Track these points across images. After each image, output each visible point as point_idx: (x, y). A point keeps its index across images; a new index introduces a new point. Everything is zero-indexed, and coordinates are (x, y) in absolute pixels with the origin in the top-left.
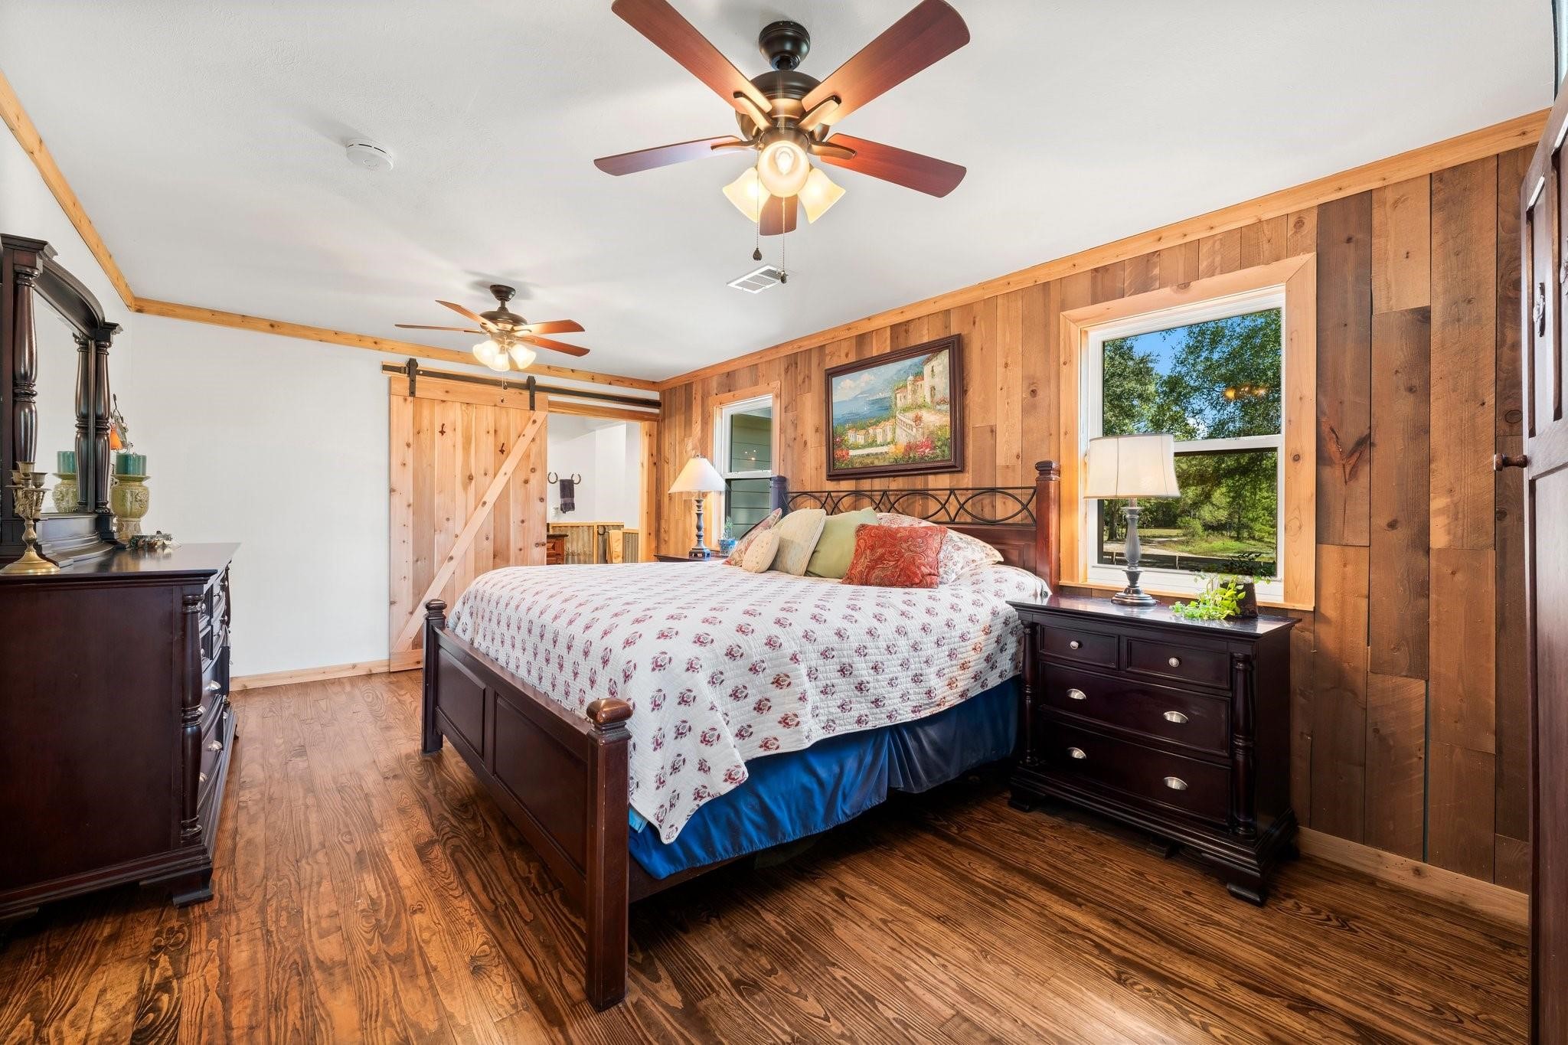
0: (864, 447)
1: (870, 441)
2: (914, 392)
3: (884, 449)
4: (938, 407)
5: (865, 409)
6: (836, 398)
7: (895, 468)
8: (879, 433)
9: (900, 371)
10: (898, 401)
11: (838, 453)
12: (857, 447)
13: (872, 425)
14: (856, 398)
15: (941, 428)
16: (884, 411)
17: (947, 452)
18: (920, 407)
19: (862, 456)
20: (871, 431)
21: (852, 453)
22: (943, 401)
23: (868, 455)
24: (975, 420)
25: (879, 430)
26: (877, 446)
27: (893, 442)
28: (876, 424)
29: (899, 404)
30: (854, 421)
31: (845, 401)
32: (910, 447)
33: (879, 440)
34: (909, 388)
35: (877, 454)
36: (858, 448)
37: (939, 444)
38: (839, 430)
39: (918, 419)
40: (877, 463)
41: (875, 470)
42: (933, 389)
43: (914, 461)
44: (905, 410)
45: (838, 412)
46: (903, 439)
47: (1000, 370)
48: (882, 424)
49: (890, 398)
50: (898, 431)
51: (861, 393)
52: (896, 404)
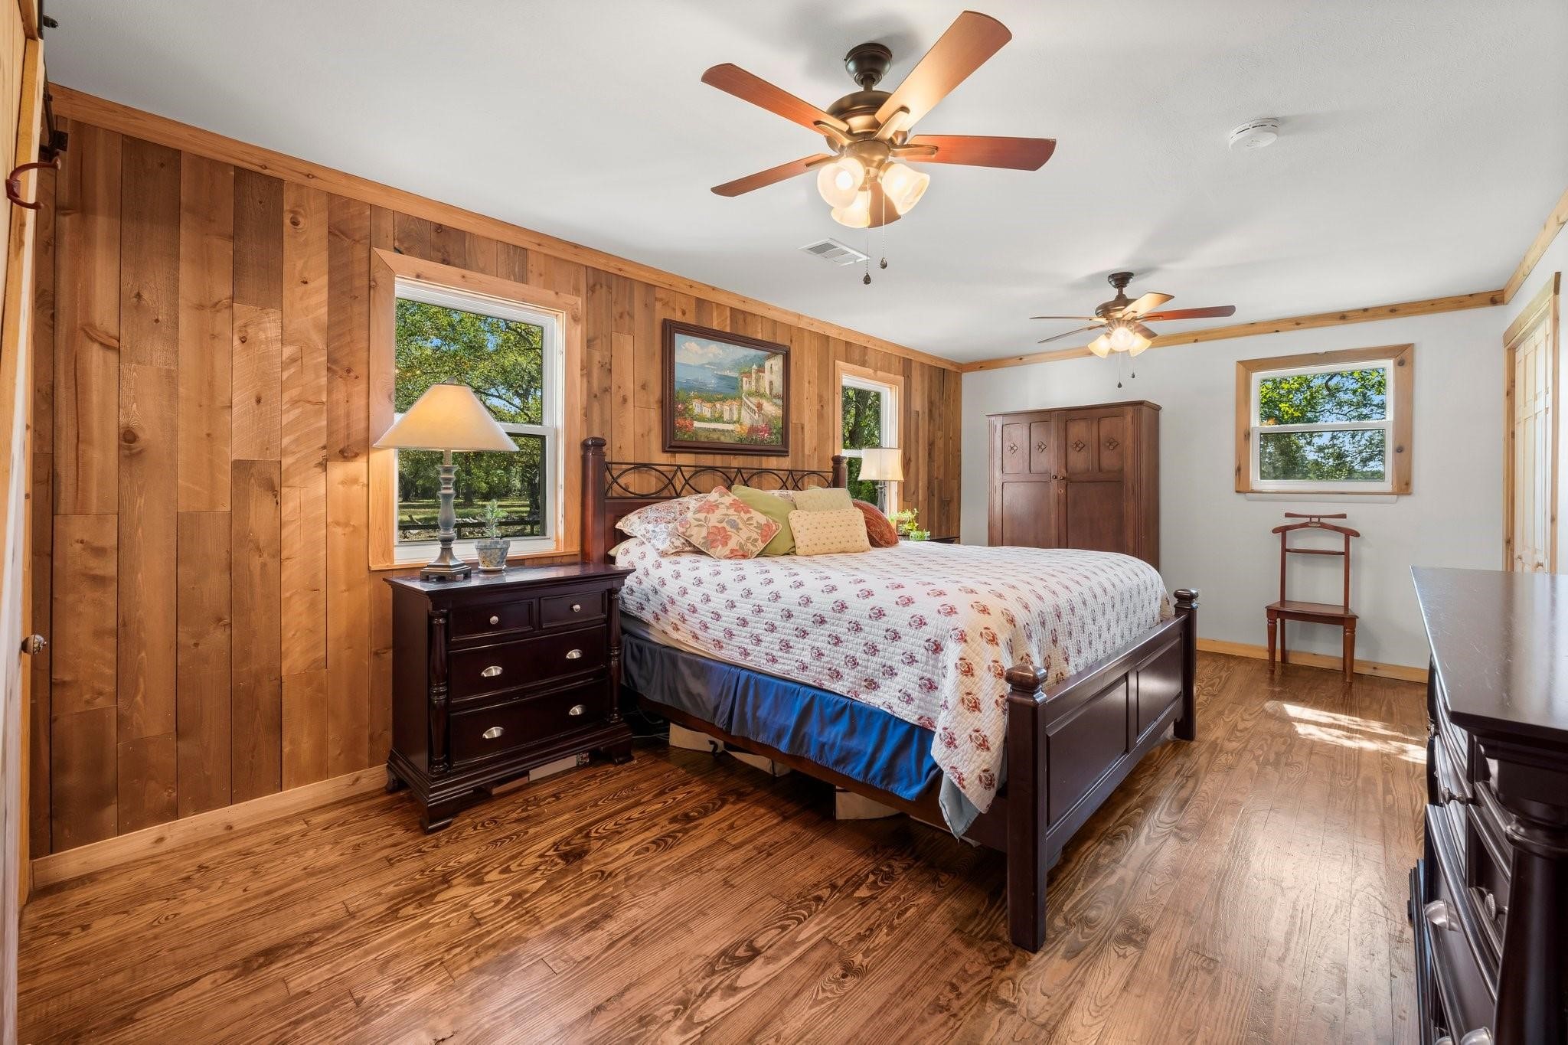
0: (710, 421)
1: (717, 415)
2: (757, 380)
3: (730, 427)
4: (775, 400)
5: (712, 382)
6: (679, 358)
7: (738, 447)
8: (727, 409)
9: (746, 356)
10: (744, 385)
11: (679, 422)
12: (702, 419)
13: (719, 400)
14: (702, 367)
15: (775, 418)
16: (729, 390)
17: (780, 439)
18: (762, 396)
19: (708, 430)
20: (718, 406)
21: (697, 424)
22: (776, 396)
23: (714, 430)
24: (794, 418)
25: (726, 408)
26: (724, 422)
27: (738, 421)
28: (723, 400)
29: (745, 387)
30: (699, 390)
31: (691, 366)
32: (753, 430)
33: (726, 417)
34: (754, 375)
35: (723, 430)
36: (704, 421)
37: (775, 431)
38: (682, 395)
39: (760, 406)
40: (723, 439)
41: (721, 446)
42: (771, 383)
43: (756, 443)
44: (750, 394)
45: (681, 375)
46: (748, 419)
47: (806, 385)
48: (729, 402)
49: (736, 378)
50: (743, 412)
51: (708, 364)
52: (742, 387)
